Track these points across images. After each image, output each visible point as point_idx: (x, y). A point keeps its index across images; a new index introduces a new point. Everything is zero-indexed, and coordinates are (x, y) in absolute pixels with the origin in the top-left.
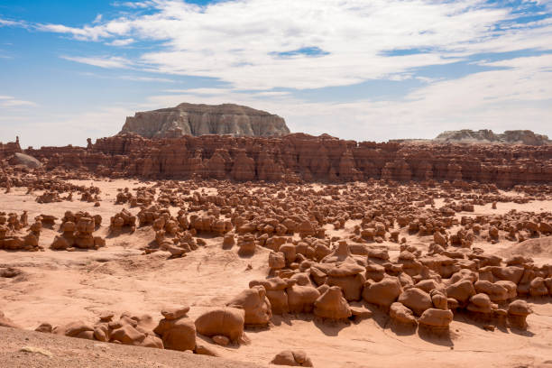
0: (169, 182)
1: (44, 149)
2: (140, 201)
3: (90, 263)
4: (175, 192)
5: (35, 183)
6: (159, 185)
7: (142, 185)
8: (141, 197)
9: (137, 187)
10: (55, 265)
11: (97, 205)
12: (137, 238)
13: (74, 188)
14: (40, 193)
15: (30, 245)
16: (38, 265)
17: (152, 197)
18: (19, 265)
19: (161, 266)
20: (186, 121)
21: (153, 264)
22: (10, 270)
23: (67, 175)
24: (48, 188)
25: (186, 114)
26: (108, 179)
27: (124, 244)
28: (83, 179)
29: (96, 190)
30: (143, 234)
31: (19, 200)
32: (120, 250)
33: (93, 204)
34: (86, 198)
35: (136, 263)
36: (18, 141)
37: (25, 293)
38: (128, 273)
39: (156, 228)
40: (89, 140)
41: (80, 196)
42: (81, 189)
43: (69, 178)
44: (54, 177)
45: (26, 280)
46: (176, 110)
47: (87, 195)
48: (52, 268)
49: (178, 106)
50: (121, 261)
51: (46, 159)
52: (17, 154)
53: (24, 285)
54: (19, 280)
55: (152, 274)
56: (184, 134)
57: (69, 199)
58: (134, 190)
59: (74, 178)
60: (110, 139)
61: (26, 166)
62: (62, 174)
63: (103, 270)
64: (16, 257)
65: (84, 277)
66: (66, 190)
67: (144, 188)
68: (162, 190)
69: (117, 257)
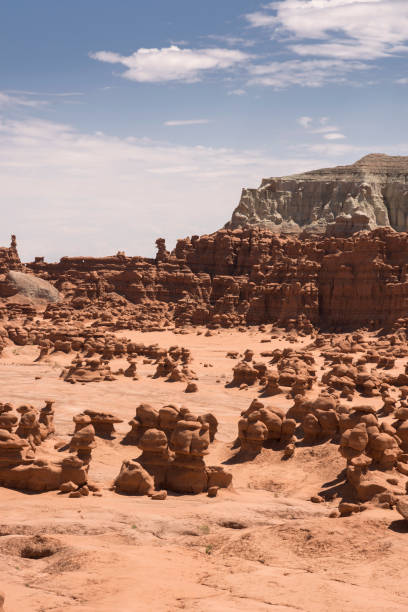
0: (340, 338)
1: (66, 263)
2: (286, 381)
3: (206, 530)
4: (360, 363)
5: (53, 337)
6: (319, 344)
7: (280, 344)
8: (289, 373)
9: (269, 348)
10: (129, 530)
11: (191, 389)
12: (301, 473)
13: (135, 350)
14: (65, 360)
15: (71, 480)
16: (95, 532)
17: (312, 373)
18: (55, 530)
19: (385, 549)
20: (376, 194)
21: (361, 541)
22: (39, 539)
23: (115, 320)
24: (82, 347)
25: (376, 180)
26: (203, 329)
27: (272, 486)
28: (151, 329)
29: (184, 356)
30: (314, 462)
31: (26, 375)
32: (265, 500)
33: (183, 386)
34: (166, 371)
35: (321, 538)
36: (14, 244)
37: (83, 602)
38: (305, 562)
39: (349, 451)
40: (160, 243)
41: (153, 369)
42: (150, 353)
43: (119, 327)
44: (88, 324)
45: (78, 567)
46: (354, 171)
47: (169, 366)
48: (129, 540)
49: (360, 163)
50: (282, 529)
51: (70, 285)
52: (14, 274)
53: (73, 579)
54: (63, 566)
55: (364, 569)
56: (373, 225)
57: (130, 372)
58: (264, 355)
59: (130, 327)
60: (204, 241)
61: (30, 299)
62: (104, 318)
63: (243, 550)
64: (45, 510)
65: (203, 565)
66: (119, 352)
67: (287, 353)
68: (327, 357)
69: (263, 519)
